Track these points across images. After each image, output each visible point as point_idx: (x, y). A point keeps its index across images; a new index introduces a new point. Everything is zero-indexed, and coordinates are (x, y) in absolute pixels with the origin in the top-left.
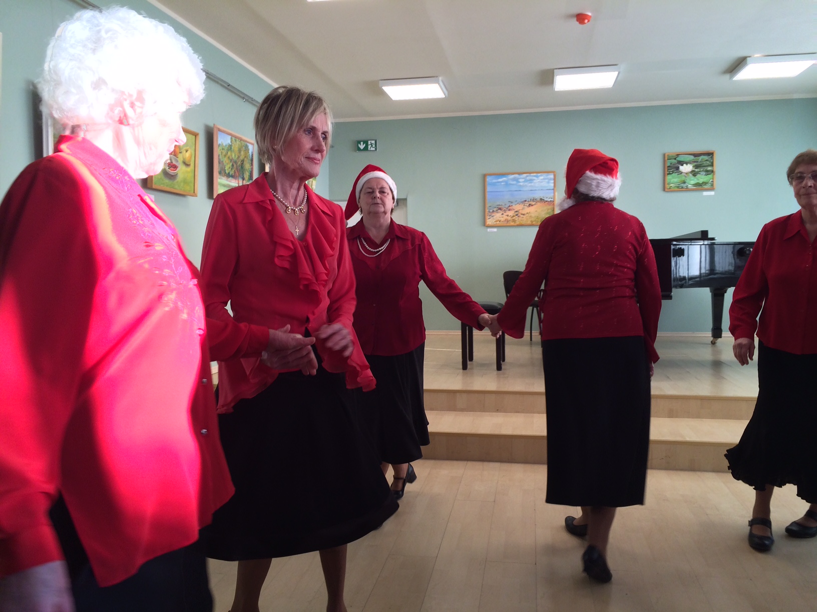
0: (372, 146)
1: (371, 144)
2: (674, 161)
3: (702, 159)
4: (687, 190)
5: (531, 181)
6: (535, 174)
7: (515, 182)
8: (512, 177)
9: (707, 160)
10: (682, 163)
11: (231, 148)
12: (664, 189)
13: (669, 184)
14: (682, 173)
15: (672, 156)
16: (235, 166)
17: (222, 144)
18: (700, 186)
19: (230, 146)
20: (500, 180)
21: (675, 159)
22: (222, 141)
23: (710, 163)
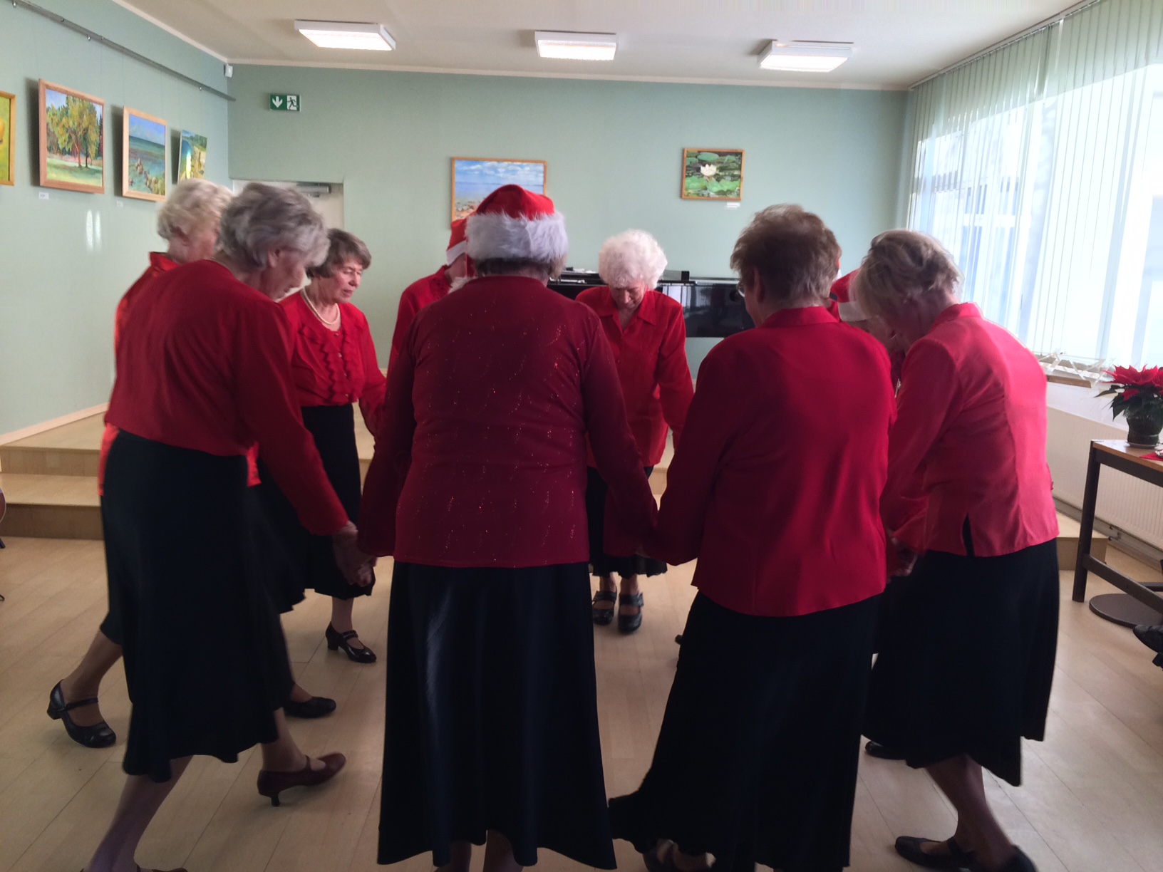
0: (292, 103)
1: (292, 101)
2: (695, 160)
3: (728, 160)
4: (709, 198)
5: (514, 172)
6: (519, 163)
7: (492, 172)
8: (489, 164)
9: (734, 162)
10: (704, 163)
11: (67, 112)
12: (681, 196)
13: (687, 189)
14: (703, 176)
15: (694, 153)
16: (74, 137)
17: (53, 108)
18: (724, 195)
19: (66, 110)
20: (473, 167)
21: (696, 157)
22: (52, 102)
23: (738, 166)
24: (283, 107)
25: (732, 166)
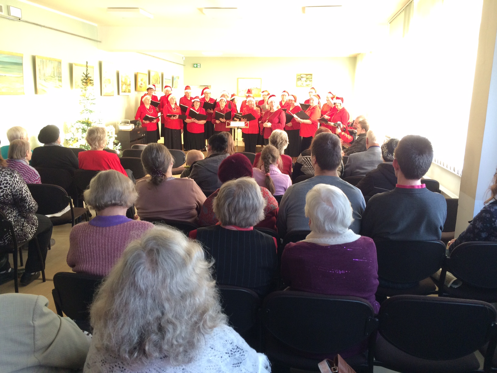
1: (199, 65)
3: (309, 76)
4: (303, 86)
6: (254, 79)
10: (302, 77)
11: (155, 76)
12: (296, 86)
13: (298, 84)
14: (302, 81)
15: (299, 75)
16: (155, 80)
18: (308, 86)
22: (152, 74)
24: (197, 67)
25: (310, 78)
